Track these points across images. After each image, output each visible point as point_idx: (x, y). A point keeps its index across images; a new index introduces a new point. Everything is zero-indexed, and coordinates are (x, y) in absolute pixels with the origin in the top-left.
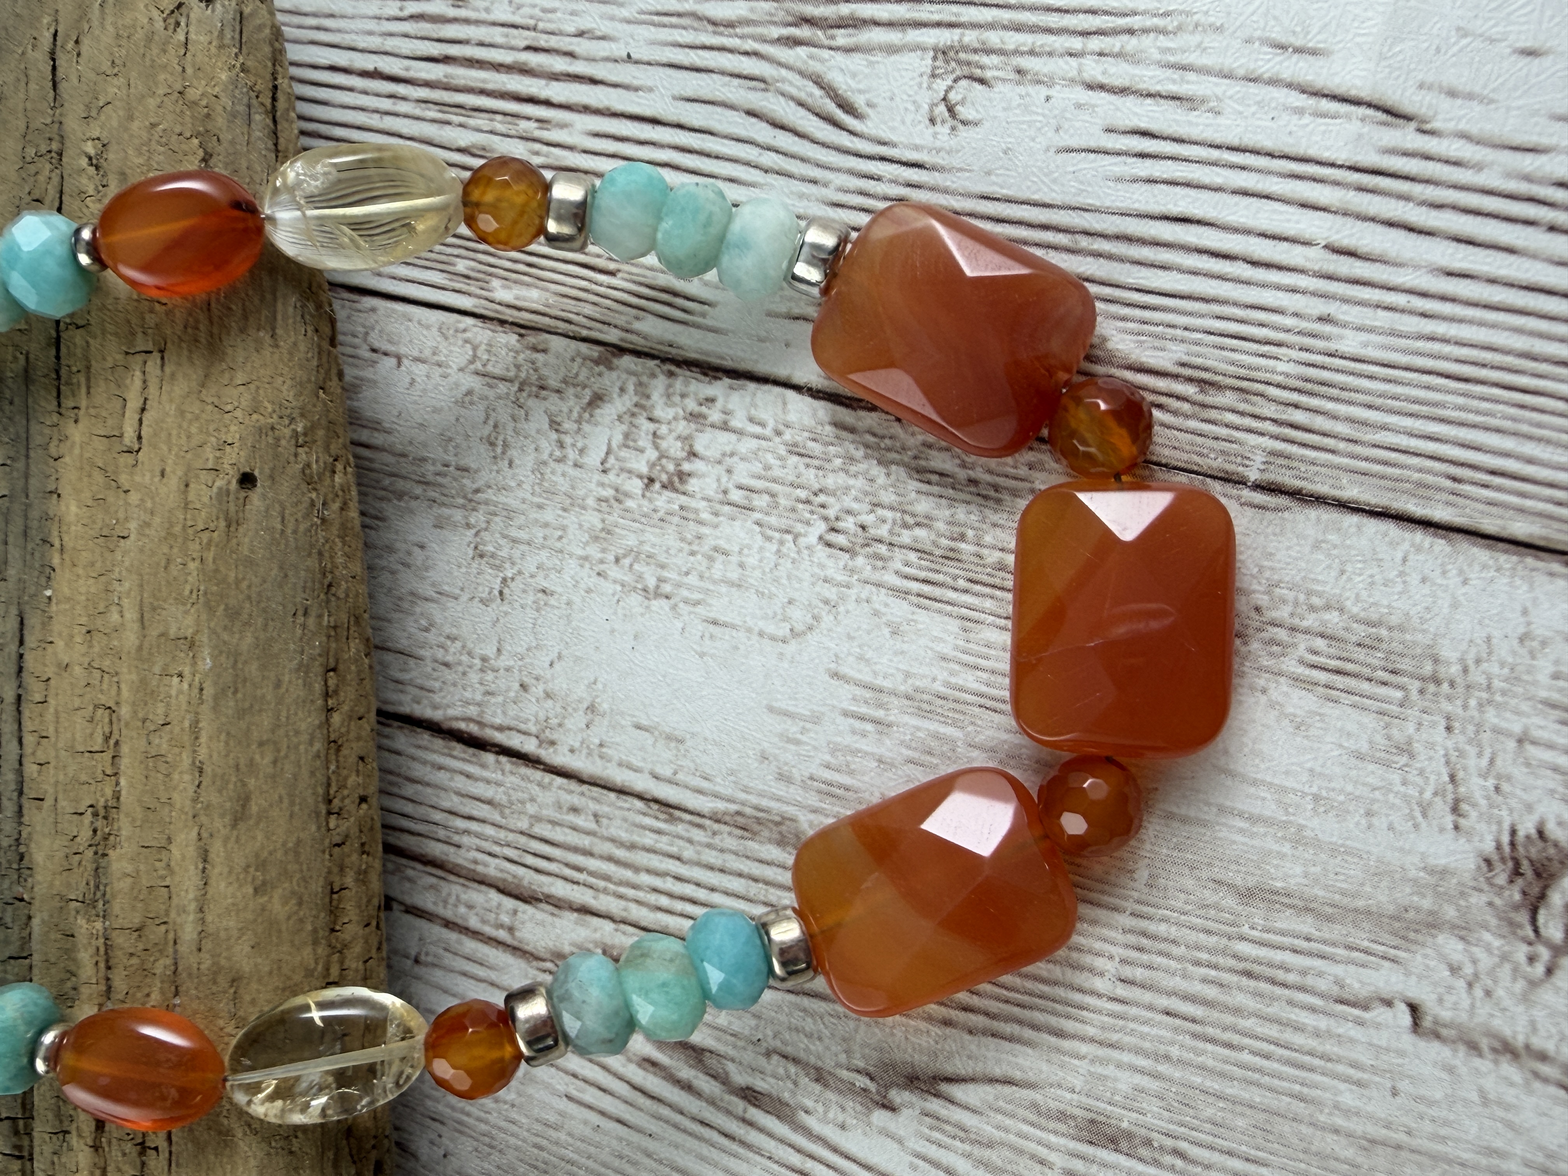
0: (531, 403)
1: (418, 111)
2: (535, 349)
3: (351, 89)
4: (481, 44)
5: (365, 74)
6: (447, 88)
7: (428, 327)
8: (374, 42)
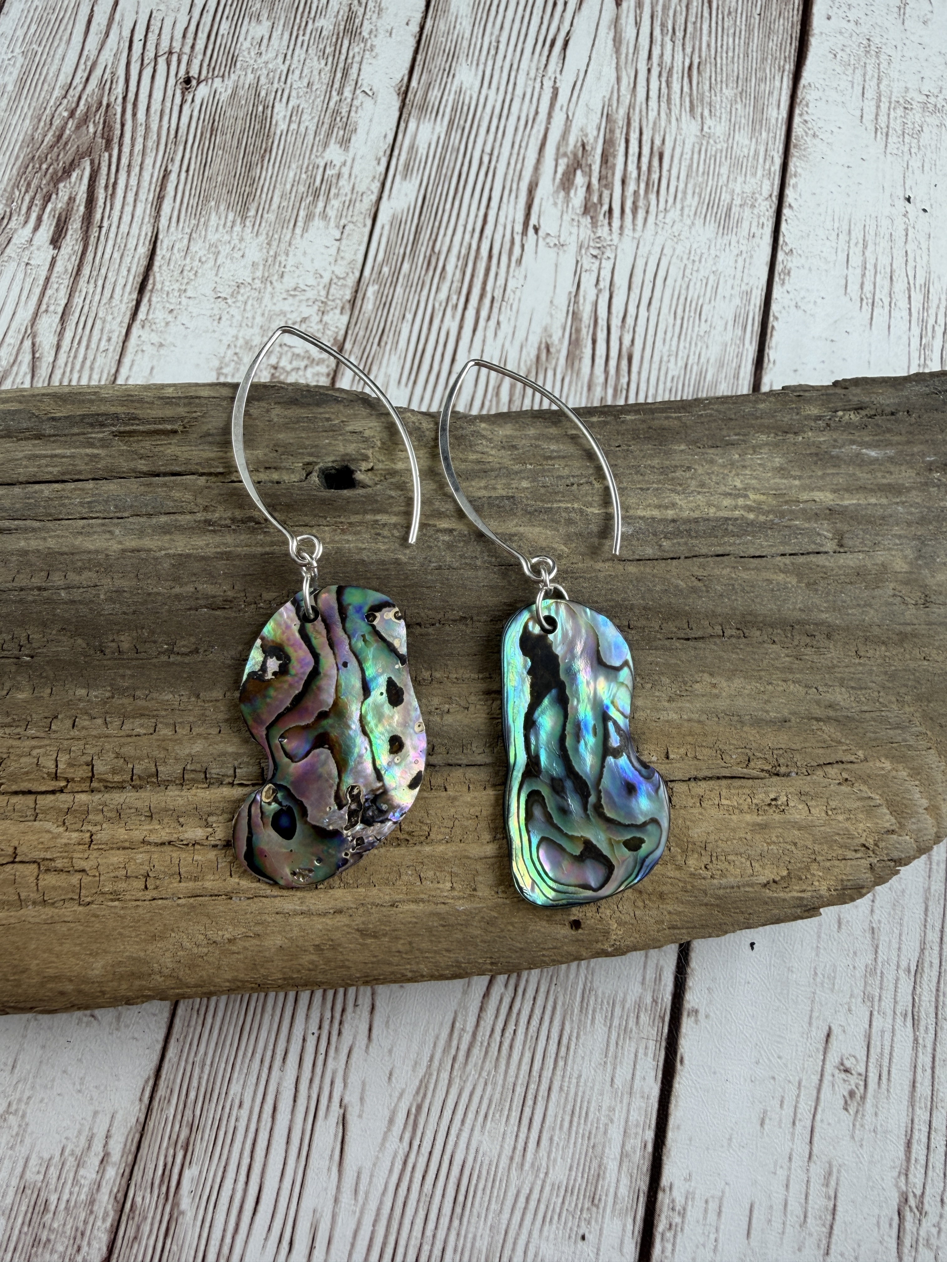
0: (316, 308)
1: (465, 244)
2: (343, 308)
3: (478, 209)
4: (497, 274)
5: (486, 216)
6: (476, 258)
7: (355, 254)
8: (502, 220)
